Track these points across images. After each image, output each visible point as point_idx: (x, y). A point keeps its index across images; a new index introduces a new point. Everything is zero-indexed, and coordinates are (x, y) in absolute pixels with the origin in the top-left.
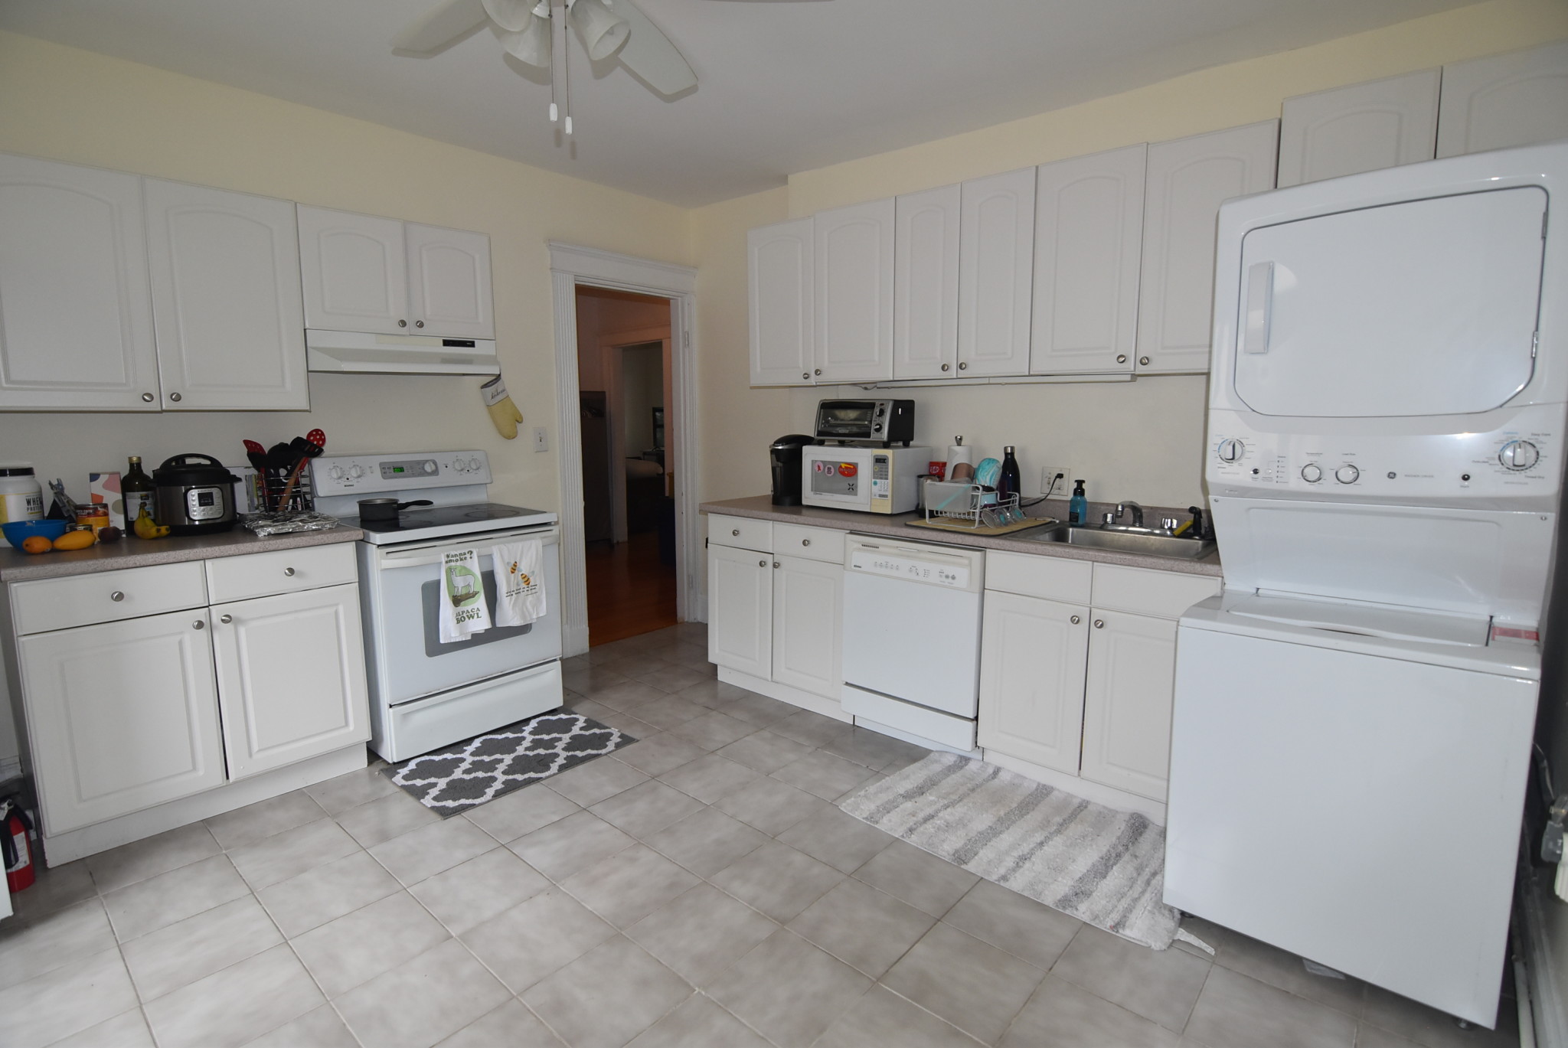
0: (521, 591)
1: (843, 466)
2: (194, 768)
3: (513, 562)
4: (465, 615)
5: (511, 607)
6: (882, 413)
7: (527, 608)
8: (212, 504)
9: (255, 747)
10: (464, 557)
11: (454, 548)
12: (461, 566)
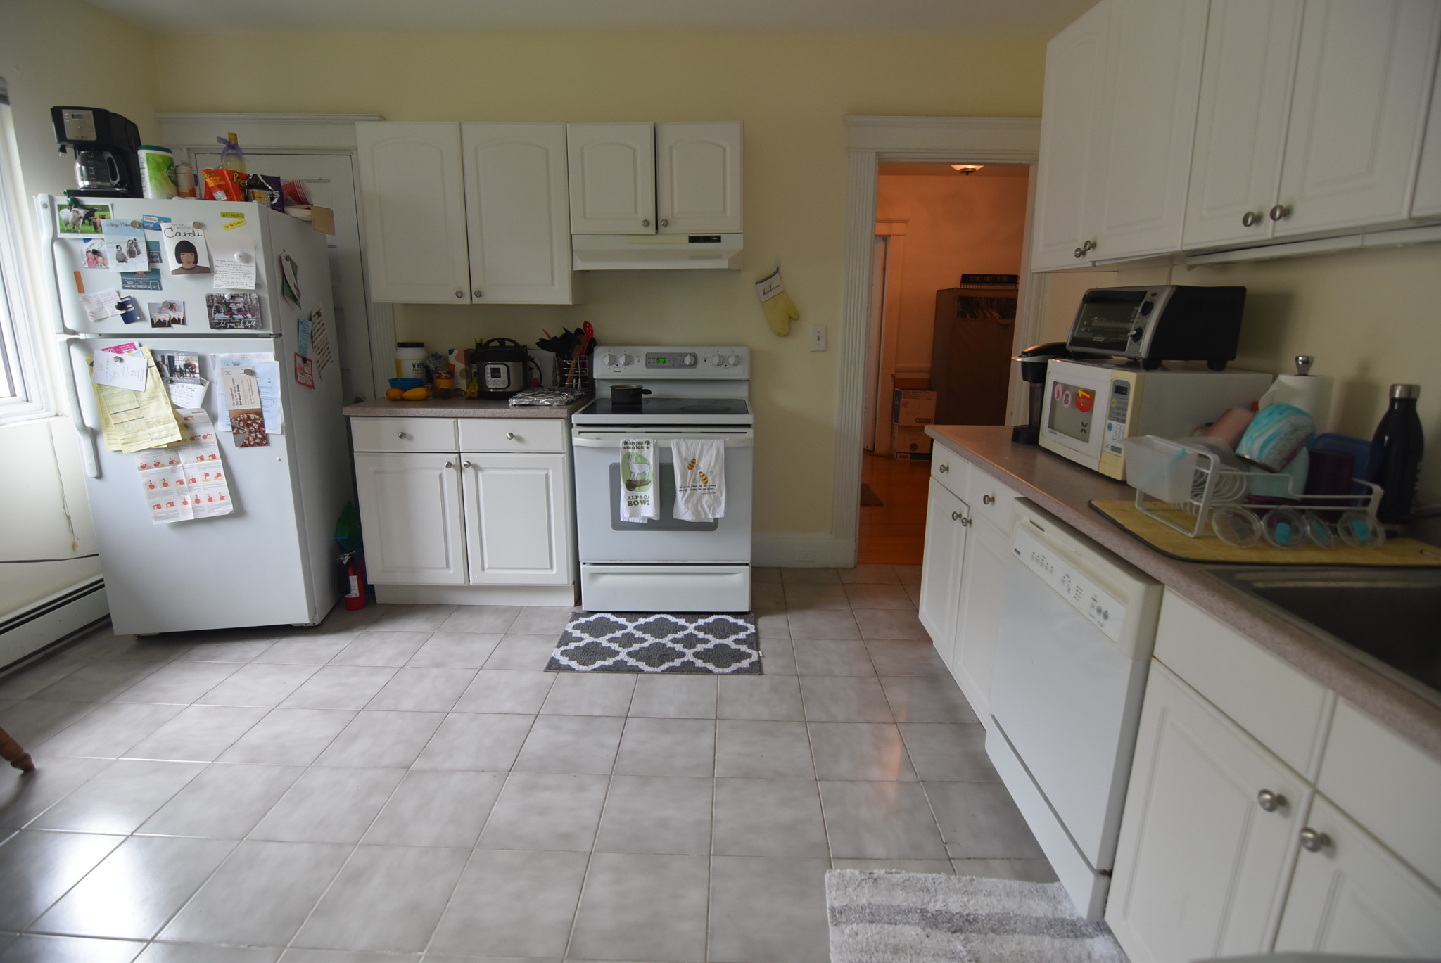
0: (697, 488)
1: (1081, 393)
2: (448, 566)
3: (690, 459)
4: (638, 500)
5: (683, 502)
6: (1148, 309)
7: (702, 506)
8: (500, 377)
9: (486, 566)
10: (640, 446)
11: (633, 437)
12: (637, 454)
